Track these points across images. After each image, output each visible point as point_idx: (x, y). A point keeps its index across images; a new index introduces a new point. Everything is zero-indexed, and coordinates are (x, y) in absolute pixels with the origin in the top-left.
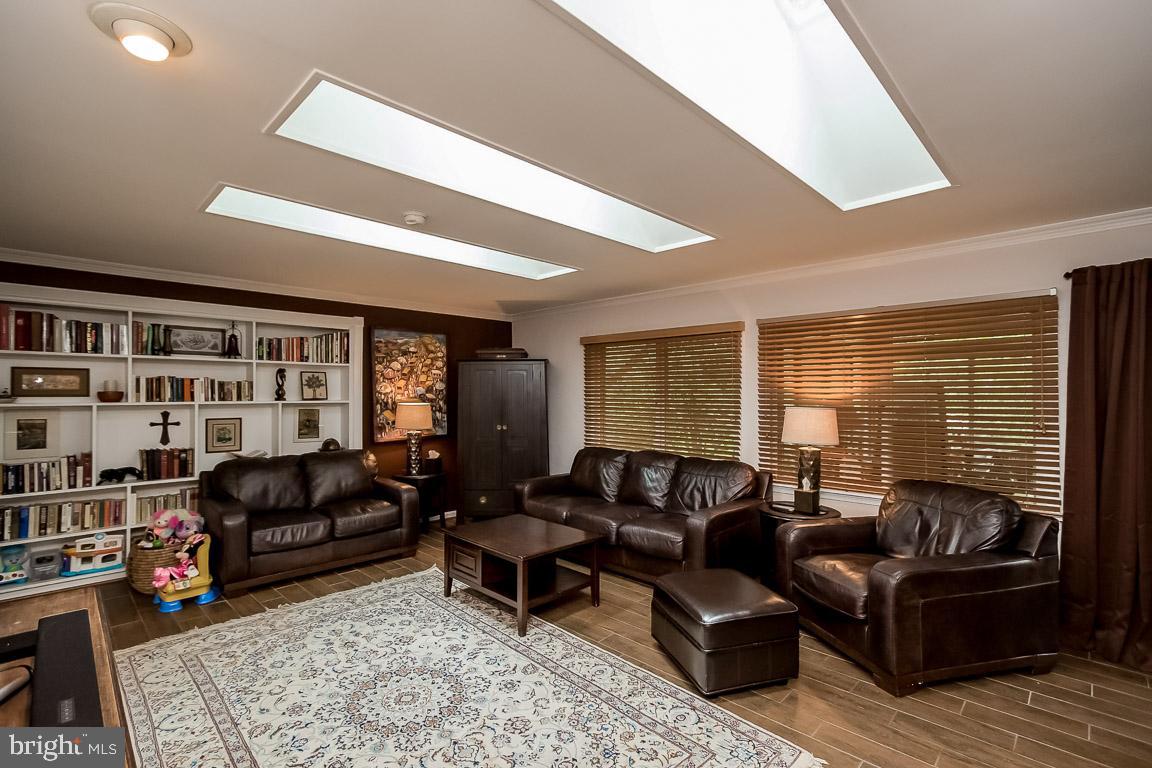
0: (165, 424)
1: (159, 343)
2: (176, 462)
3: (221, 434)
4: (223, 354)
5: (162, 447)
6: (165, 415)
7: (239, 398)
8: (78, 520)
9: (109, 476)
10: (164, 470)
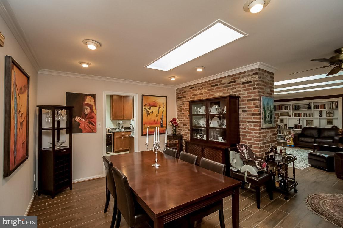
0: (299, 121)
1: (297, 108)
2: (300, 127)
3: (309, 123)
4: (308, 109)
5: (299, 124)
6: (299, 119)
7: (310, 116)
8: (286, 133)
9: (289, 128)
10: (298, 128)
